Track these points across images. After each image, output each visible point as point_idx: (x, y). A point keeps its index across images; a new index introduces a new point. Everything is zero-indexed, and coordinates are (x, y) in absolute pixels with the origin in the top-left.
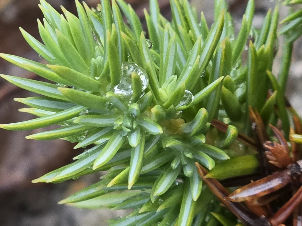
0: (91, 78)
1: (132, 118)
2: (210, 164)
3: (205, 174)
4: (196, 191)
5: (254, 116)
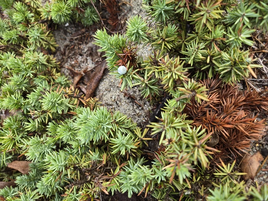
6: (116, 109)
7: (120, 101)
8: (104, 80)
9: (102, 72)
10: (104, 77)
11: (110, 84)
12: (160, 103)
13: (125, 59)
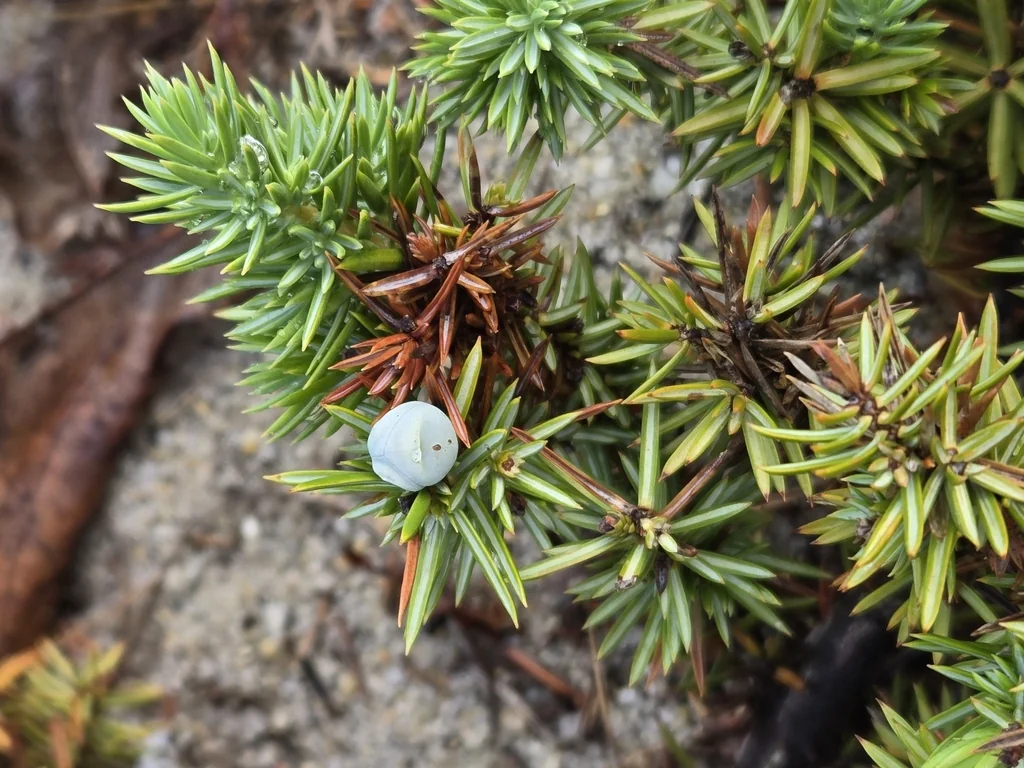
0: (203, 154)
1: (250, 199)
2: (340, 252)
3: (337, 264)
4: (326, 283)
5: (395, 204)
6: (310, 741)
7: (348, 657)
8: (166, 439)
9: (136, 358)
10: (164, 410)
11: (230, 477)
12: (785, 675)
13: (435, 323)
